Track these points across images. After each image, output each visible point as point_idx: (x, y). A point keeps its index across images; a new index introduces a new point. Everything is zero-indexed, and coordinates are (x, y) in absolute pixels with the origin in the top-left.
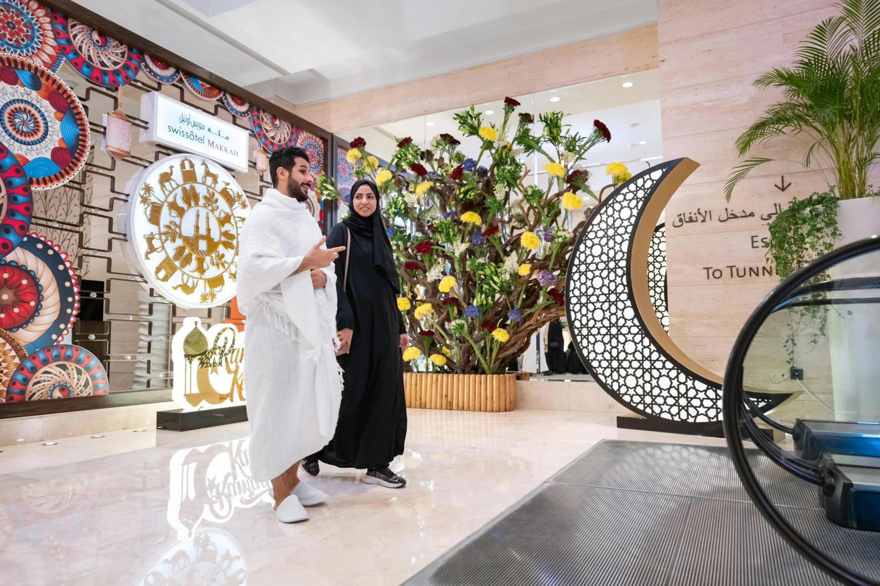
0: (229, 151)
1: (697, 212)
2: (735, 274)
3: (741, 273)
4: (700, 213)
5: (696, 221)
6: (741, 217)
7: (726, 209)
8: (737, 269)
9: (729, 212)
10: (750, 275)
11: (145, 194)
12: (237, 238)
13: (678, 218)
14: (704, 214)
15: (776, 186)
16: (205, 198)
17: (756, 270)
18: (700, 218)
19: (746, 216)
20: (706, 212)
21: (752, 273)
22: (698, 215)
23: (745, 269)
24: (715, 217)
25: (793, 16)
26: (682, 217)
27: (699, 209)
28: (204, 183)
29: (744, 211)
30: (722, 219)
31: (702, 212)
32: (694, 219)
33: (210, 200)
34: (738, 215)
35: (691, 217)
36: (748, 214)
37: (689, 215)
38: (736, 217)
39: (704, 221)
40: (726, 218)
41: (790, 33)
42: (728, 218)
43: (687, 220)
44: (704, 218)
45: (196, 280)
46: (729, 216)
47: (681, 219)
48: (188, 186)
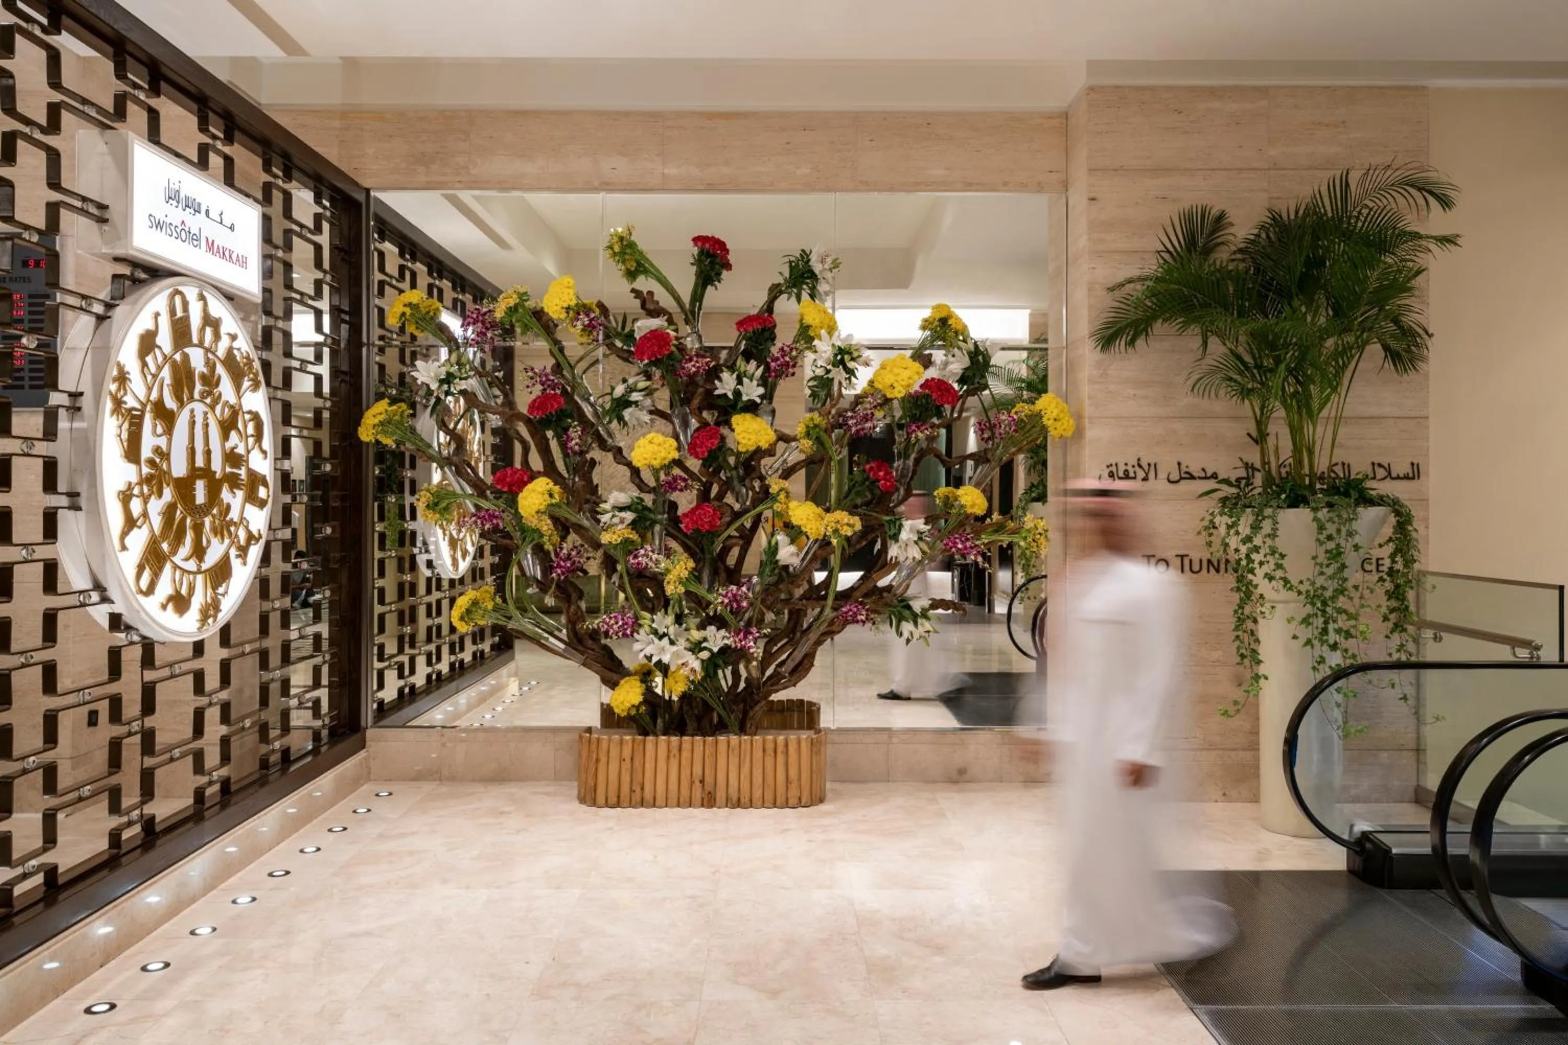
0: (235, 260)
1: (1136, 464)
2: (1187, 567)
3: (1196, 567)
4: (1140, 466)
5: (1135, 478)
6: (1200, 478)
7: (1179, 464)
8: (1191, 561)
9: (1184, 469)
10: (1208, 571)
11: (119, 390)
12: (247, 462)
13: (1108, 471)
14: (1146, 468)
15: (1249, 435)
16: (203, 377)
17: (1216, 564)
18: (1141, 475)
19: (1206, 478)
20: (1149, 465)
21: (1211, 568)
22: (1137, 469)
23: (1201, 561)
24: (1162, 475)
25: (1284, 172)
26: (1114, 469)
27: (1139, 460)
28: (201, 345)
29: (1203, 470)
30: (1172, 478)
31: (1144, 464)
32: (1132, 475)
33: (211, 381)
34: (1196, 475)
35: (1126, 471)
36: (1209, 475)
37: (1124, 468)
38: (1192, 477)
39: (1145, 479)
40: (1177, 478)
41: (1278, 198)
42: (1182, 478)
43: (1121, 474)
44: (1147, 474)
45: (191, 577)
46: (1183, 475)
47: (1111, 472)
48: (178, 357)
